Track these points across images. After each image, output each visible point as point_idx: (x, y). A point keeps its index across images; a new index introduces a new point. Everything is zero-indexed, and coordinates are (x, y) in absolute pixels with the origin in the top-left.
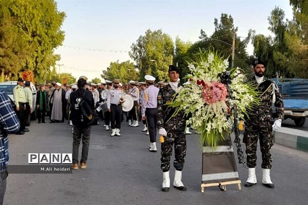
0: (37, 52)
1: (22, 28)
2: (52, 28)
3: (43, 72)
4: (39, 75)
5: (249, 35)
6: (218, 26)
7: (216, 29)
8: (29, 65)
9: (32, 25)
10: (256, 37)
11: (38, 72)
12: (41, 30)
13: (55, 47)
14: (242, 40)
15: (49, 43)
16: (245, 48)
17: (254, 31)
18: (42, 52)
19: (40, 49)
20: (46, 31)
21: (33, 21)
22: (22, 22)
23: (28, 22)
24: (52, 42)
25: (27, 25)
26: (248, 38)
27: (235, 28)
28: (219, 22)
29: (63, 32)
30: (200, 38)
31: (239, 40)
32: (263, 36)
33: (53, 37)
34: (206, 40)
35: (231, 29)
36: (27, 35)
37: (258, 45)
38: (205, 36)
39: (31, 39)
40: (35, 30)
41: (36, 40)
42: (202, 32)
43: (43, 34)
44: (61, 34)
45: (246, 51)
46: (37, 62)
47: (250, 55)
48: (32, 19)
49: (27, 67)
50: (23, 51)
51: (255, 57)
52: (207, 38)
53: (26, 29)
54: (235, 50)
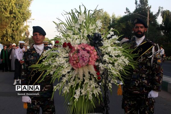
0: (13, 24)
1: (4, 9)
2: (23, 8)
3: (17, 37)
4: (14, 39)
5: (159, 10)
6: (138, 5)
7: (136, 7)
8: (8, 33)
9: (10, 6)
10: (163, 12)
11: (14, 37)
12: (16, 10)
13: (25, 20)
14: (154, 14)
15: (21, 18)
16: (156, 19)
17: (162, 8)
18: (17, 24)
19: (15, 22)
20: (19, 10)
21: (10, 4)
22: (3, 5)
23: (7, 5)
24: (23, 18)
25: (6, 6)
26: (158, 13)
27: (149, 6)
28: (138, 3)
29: (30, 11)
30: (125, 13)
31: (152, 14)
32: (169, 11)
33: (23, 14)
34: (129, 14)
35: (147, 7)
36: (6, 13)
37: (165, 17)
38: (129, 12)
39: (9, 15)
40: (11, 10)
41: (12, 16)
42: (127, 9)
43: (17, 12)
44: (28, 12)
45: (157, 21)
46: (13, 30)
47: (159, 24)
48: (10, 2)
49: (7, 34)
50: (3, 23)
51: (163, 25)
52: (130, 13)
53: (5, 9)
54: (149, 21)
